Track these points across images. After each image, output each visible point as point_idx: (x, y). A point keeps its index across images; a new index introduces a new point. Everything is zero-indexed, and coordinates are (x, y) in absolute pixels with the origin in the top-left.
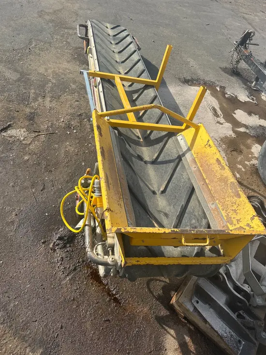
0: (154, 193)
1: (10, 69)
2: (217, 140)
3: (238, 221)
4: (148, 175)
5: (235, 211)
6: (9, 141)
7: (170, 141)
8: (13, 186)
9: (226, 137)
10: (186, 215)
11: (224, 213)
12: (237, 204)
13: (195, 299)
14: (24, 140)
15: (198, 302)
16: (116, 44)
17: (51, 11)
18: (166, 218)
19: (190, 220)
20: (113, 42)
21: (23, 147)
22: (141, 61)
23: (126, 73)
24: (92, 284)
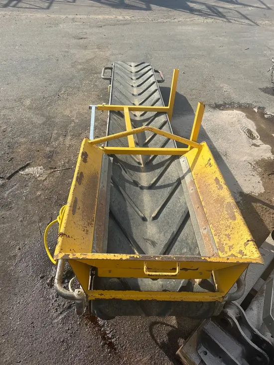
0: (144, 219)
1: (38, 114)
2: (251, 164)
3: (231, 247)
4: (142, 201)
5: (228, 236)
6: (26, 178)
7: (173, 164)
8: (21, 221)
9: (263, 160)
10: (177, 243)
11: (216, 239)
12: (231, 228)
13: (203, 349)
14: (39, 176)
15: (206, 354)
16: (137, 79)
17: (84, 61)
18: (152, 246)
19: (181, 249)
20: (134, 78)
21: (37, 183)
22: (158, 91)
23: (140, 104)
24: (86, 325)
